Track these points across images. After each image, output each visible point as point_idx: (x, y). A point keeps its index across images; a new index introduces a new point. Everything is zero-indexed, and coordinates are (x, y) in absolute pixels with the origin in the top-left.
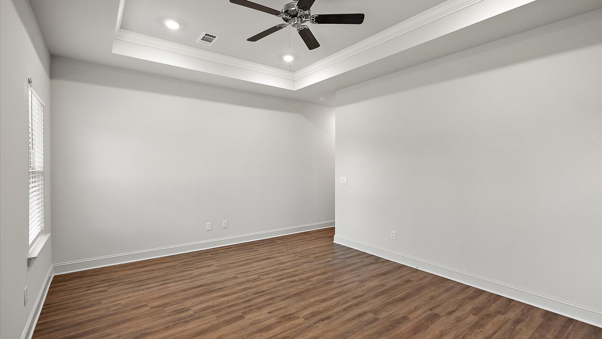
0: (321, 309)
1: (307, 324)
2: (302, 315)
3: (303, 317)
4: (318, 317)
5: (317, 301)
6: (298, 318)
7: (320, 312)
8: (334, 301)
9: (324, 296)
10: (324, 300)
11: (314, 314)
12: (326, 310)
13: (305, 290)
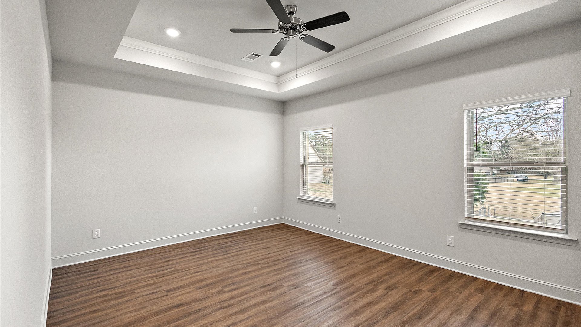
0: (268, 293)
1: (281, 282)
2: (284, 288)
3: (284, 286)
4: (272, 286)
5: (270, 301)
6: (288, 286)
7: (269, 290)
8: (253, 302)
9: (262, 307)
10: (263, 302)
11: (275, 289)
12: (263, 293)
13: (283, 315)
